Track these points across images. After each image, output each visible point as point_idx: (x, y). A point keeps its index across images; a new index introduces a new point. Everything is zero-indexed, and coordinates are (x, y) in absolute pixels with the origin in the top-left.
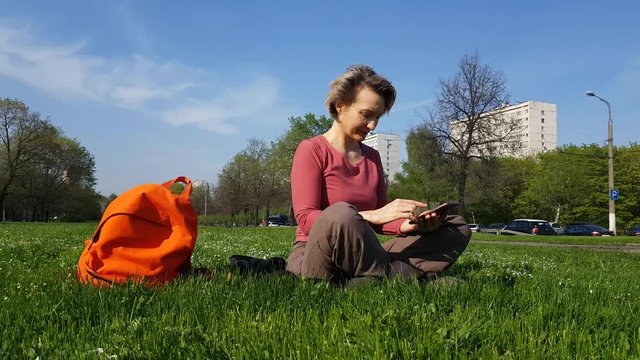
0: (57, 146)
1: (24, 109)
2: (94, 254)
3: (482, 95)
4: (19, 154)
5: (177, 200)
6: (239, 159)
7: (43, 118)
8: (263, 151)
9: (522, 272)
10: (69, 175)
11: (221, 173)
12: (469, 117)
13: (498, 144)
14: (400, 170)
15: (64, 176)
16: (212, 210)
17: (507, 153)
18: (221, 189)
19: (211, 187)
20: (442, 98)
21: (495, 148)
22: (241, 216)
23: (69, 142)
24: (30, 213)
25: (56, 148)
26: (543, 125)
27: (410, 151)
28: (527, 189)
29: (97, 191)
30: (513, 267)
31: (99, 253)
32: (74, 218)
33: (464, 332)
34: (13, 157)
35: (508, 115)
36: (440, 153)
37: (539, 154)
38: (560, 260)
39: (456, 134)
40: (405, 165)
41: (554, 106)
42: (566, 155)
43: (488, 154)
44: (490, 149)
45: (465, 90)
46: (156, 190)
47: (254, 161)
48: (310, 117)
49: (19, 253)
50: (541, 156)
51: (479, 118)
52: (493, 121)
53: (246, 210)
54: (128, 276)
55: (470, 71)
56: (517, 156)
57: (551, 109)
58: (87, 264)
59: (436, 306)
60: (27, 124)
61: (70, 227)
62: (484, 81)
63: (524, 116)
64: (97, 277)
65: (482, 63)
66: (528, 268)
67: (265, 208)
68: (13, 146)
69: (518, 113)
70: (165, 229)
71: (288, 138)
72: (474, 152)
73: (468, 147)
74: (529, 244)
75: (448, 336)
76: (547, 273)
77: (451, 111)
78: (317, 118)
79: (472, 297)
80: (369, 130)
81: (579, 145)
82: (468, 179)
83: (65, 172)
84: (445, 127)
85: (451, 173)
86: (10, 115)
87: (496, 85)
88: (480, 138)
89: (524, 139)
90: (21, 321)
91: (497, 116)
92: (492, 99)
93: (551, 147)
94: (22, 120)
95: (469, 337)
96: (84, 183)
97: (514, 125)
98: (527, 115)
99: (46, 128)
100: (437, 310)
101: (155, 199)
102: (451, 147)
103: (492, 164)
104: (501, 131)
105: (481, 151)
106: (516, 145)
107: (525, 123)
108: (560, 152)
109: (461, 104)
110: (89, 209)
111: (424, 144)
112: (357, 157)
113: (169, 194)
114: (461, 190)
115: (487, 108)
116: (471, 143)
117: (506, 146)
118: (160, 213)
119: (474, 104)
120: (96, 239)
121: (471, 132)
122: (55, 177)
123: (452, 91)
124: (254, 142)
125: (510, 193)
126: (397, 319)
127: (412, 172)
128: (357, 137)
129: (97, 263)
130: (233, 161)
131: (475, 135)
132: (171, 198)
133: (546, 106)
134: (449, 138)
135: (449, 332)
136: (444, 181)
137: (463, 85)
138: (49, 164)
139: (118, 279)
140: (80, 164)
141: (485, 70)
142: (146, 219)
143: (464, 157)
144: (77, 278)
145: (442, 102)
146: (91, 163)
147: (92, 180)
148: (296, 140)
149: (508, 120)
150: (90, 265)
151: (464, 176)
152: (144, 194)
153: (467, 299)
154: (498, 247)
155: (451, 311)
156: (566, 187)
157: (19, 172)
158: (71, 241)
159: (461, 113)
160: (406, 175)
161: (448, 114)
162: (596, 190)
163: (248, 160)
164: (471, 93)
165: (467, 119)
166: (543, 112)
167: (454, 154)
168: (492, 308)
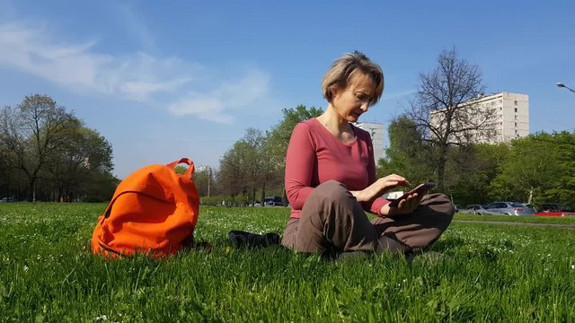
0: (80, 136)
1: (52, 104)
2: (106, 229)
3: (460, 87)
4: (47, 141)
5: (180, 180)
6: (239, 146)
7: (68, 112)
8: (259, 139)
9: (503, 248)
10: (89, 161)
11: (222, 159)
12: (447, 107)
13: (474, 131)
14: (384, 156)
15: (86, 163)
16: (214, 192)
17: (483, 140)
18: (223, 173)
19: (213, 173)
20: (422, 90)
21: (472, 136)
22: (240, 197)
23: (90, 132)
24: (57, 195)
25: (79, 137)
26: (517, 114)
27: (391, 139)
28: (501, 173)
29: (114, 175)
30: (494, 244)
31: (111, 228)
32: (94, 200)
33: (454, 305)
34: (42, 145)
35: (484, 105)
36: (420, 140)
37: (513, 141)
38: (535, 237)
39: (435, 122)
40: (388, 151)
41: (527, 96)
42: (538, 141)
43: (465, 141)
44: (467, 136)
45: (443, 82)
46: (162, 170)
47: (251, 148)
48: (301, 109)
49: (43, 228)
50: (515, 143)
51: (456, 108)
52: (470, 111)
53: (244, 192)
54: (136, 248)
55: (448, 65)
56: (492, 143)
57: (523, 100)
58: (100, 237)
59: (424, 279)
60: (54, 117)
61: (90, 207)
62: (463, 73)
63: (498, 105)
64: (107, 249)
65: (459, 59)
66: (508, 244)
67: (261, 190)
68: (42, 136)
69: (493, 103)
70: (170, 206)
71: (282, 127)
72: (452, 139)
73: (447, 135)
74: (505, 223)
75: (438, 309)
76: (526, 249)
77: (431, 102)
78: (308, 109)
79: (457, 271)
80: (362, 111)
81: (549, 132)
82: (447, 163)
83: (87, 159)
84: (425, 116)
85: (431, 159)
86: (40, 109)
87: (472, 78)
88: (458, 127)
89: (498, 128)
90: (37, 289)
91: (473, 106)
92: (469, 91)
93: (524, 134)
94: (50, 113)
95: (461, 309)
96: (103, 168)
97: (489, 113)
98: (501, 105)
99: (71, 120)
100: (425, 283)
101: (162, 178)
102: (431, 135)
103: (469, 150)
104: (478, 120)
105: (458, 138)
106: (492, 132)
107: (499, 113)
108: (533, 138)
109: (440, 95)
110: (103, 190)
111: (405, 131)
112: (349, 138)
113: (173, 173)
114: (440, 174)
115: (464, 99)
116: (449, 131)
117: (482, 134)
118: (165, 190)
119: (452, 95)
120: (108, 215)
121: (449, 120)
122: (78, 163)
123: (431, 83)
124: (251, 132)
125: (485, 177)
126: (387, 291)
127: (394, 158)
128: (350, 118)
129: (108, 237)
130: (233, 148)
131: (453, 123)
132: (175, 179)
133: (519, 97)
134: (429, 126)
135: (439, 305)
136: (424, 166)
137: (442, 78)
138: (73, 151)
139: (127, 251)
140: (99, 152)
141: (462, 64)
142: (153, 197)
143: (443, 144)
144: (90, 251)
145: (422, 93)
146: (109, 151)
147: (109, 165)
148: (289, 129)
149: (484, 110)
150: (102, 238)
151: (443, 161)
152: (151, 174)
153: (453, 273)
154: (476, 225)
155: (438, 284)
156: (538, 171)
157: (47, 158)
158: (89, 218)
159: (440, 103)
160: (389, 160)
161: (428, 104)
162: (567, 174)
163: (246, 148)
164: (449, 85)
165: (445, 109)
166: (516, 102)
167: (433, 141)
168: (478, 281)
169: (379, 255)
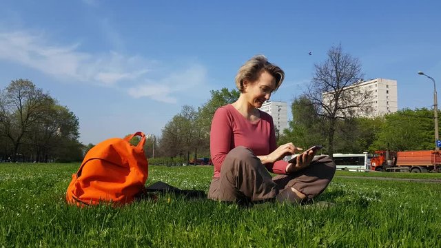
0: (54, 111)
1: (32, 87)
2: (78, 185)
3: (345, 74)
4: (28, 115)
5: (133, 150)
6: (176, 119)
7: (44, 92)
8: (192, 113)
9: (374, 198)
10: (61, 131)
11: (164, 129)
12: (335, 90)
13: (356, 108)
14: (288, 126)
15: (58, 132)
16: (158, 155)
17: (362, 115)
18: (164, 140)
19: (157, 138)
20: (316, 77)
21: (354, 111)
22: (177, 159)
23: (62, 109)
24: (35, 157)
25: (53, 112)
26: (388, 95)
27: (294, 114)
28: (377, 139)
29: (80, 142)
30: (367, 195)
31: (81, 184)
32: (64, 160)
33: (332, 240)
34: (24, 118)
35: (363, 88)
36: (316, 115)
37: (386, 115)
38: (401, 190)
39: (326, 101)
40: (291, 123)
41: (395, 82)
42: (404, 115)
43: (349, 115)
44: (350, 112)
45: (332, 71)
46: (120, 143)
47: (186, 120)
48: (225, 91)
49: (28, 184)
50: (387, 117)
51: (342, 90)
52: (352, 92)
53: (181, 154)
54: (100, 200)
55: (336, 58)
56: (370, 117)
57: (393, 84)
58: (73, 192)
59: (313, 222)
60: (34, 96)
61: (62, 166)
62: (347, 64)
63: (374, 88)
64: (79, 201)
65: (344, 53)
66: (378, 195)
67: (194, 153)
68: (24, 111)
69: (370, 87)
70: (126, 169)
71: (209, 105)
72: (340, 114)
73: (335, 111)
74: (379, 178)
75: (321, 243)
76: (392, 198)
77: (322, 86)
78: (230, 91)
79: (337, 215)
81: (413, 109)
82: (335, 132)
83: (59, 129)
84: (318, 96)
85: (323, 129)
86: (23, 90)
87: (354, 68)
88: (343, 105)
89: (374, 105)
90: (28, 230)
91: (355, 89)
92: (351, 77)
93: (394, 110)
94: (31, 93)
95: (336, 243)
96: (71, 136)
97: (367, 95)
98: (376, 88)
99: (47, 99)
100: (313, 224)
101: (119, 149)
102: (322, 111)
103: (352, 122)
104: (358, 99)
105: (344, 113)
106: (369, 109)
107: (375, 94)
108: (400, 113)
109: (330, 81)
110: (74, 154)
111: (305, 109)
113: (128, 145)
114: (330, 141)
115: (348, 84)
116: (337, 108)
117: (362, 110)
118: (122, 158)
119: (339, 80)
120: (79, 174)
121: (337, 100)
122: (52, 132)
123: (323, 72)
124: (186, 108)
125: (365, 143)
126: (285, 231)
127: (296, 128)
128: (256, 105)
129: (79, 191)
130: (172, 121)
131: (340, 102)
132: (130, 149)
133: (390, 82)
134: (322, 104)
135: (321, 240)
136: (319, 134)
137: (331, 68)
138: (48, 123)
139: (94, 202)
140: (69, 123)
141: (346, 57)
142: (113, 162)
143: (332, 117)
144: (66, 201)
145: (317, 79)
146: (77, 123)
147: (76, 134)
148: (215, 106)
149: (363, 92)
150: (75, 192)
151: (332, 131)
152: (111, 145)
153: (334, 217)
154: (357, 180)
155: (323, 225)
156: (404, 138)
157: (28, 129)
158: (62, 176)
159: (330, 87)
160: (292, 130)
161: (321, 87)
162: (426, 140)
163: (182, 120)
164: (337, 73)
165: (334, 91)
166: (387, 86)
167: (325, 115)
168: (352, 223)
169: (281, 203)
